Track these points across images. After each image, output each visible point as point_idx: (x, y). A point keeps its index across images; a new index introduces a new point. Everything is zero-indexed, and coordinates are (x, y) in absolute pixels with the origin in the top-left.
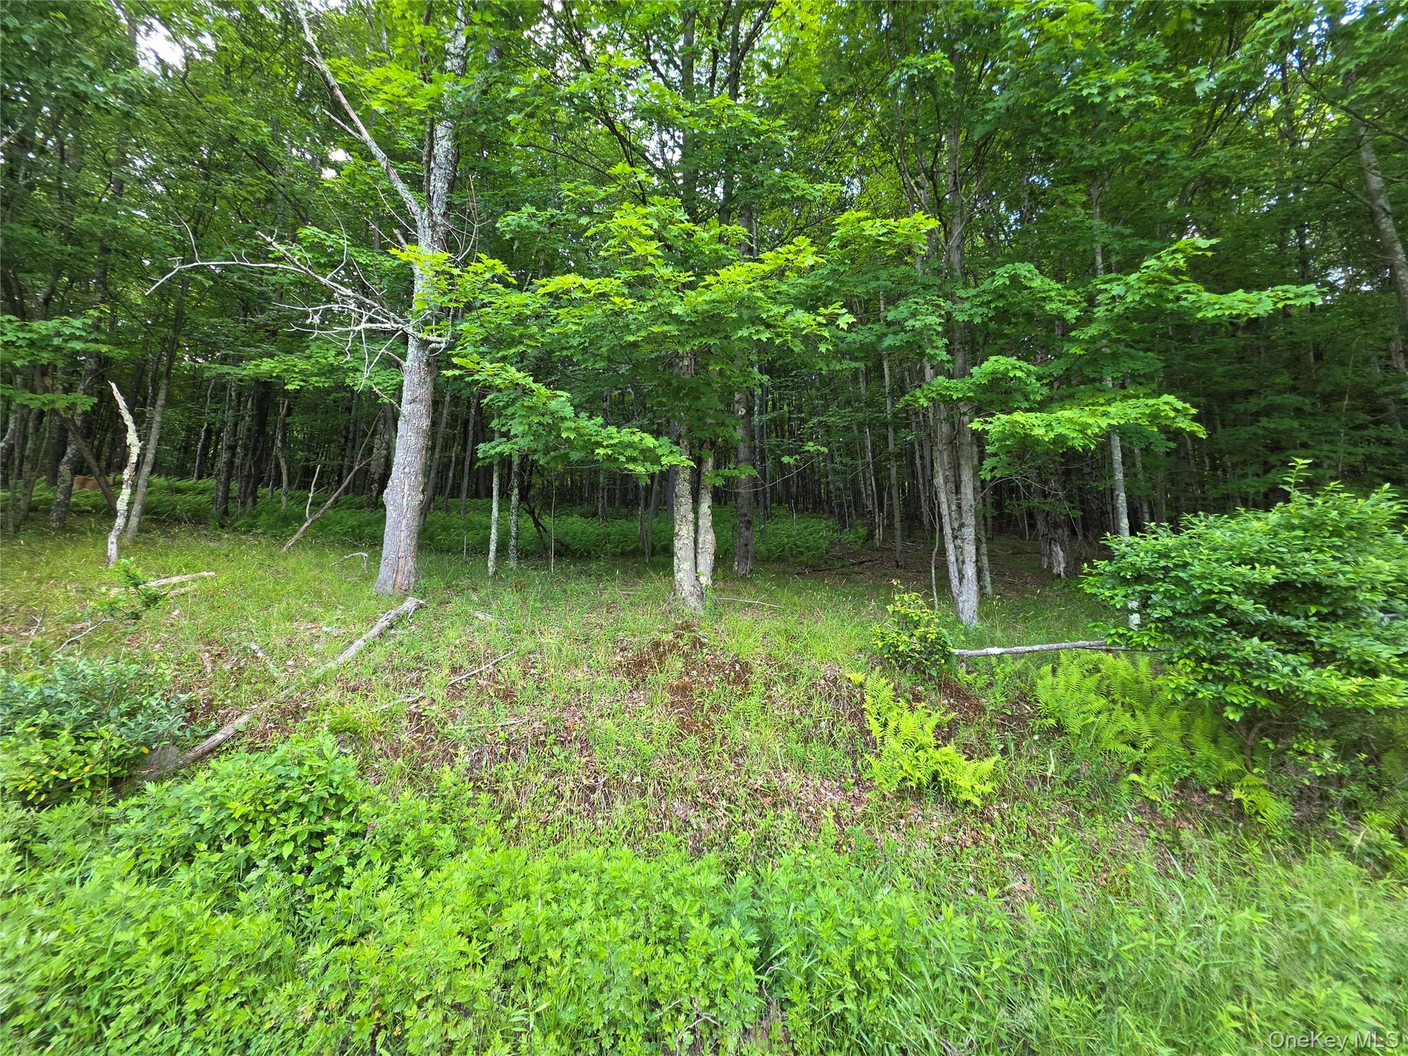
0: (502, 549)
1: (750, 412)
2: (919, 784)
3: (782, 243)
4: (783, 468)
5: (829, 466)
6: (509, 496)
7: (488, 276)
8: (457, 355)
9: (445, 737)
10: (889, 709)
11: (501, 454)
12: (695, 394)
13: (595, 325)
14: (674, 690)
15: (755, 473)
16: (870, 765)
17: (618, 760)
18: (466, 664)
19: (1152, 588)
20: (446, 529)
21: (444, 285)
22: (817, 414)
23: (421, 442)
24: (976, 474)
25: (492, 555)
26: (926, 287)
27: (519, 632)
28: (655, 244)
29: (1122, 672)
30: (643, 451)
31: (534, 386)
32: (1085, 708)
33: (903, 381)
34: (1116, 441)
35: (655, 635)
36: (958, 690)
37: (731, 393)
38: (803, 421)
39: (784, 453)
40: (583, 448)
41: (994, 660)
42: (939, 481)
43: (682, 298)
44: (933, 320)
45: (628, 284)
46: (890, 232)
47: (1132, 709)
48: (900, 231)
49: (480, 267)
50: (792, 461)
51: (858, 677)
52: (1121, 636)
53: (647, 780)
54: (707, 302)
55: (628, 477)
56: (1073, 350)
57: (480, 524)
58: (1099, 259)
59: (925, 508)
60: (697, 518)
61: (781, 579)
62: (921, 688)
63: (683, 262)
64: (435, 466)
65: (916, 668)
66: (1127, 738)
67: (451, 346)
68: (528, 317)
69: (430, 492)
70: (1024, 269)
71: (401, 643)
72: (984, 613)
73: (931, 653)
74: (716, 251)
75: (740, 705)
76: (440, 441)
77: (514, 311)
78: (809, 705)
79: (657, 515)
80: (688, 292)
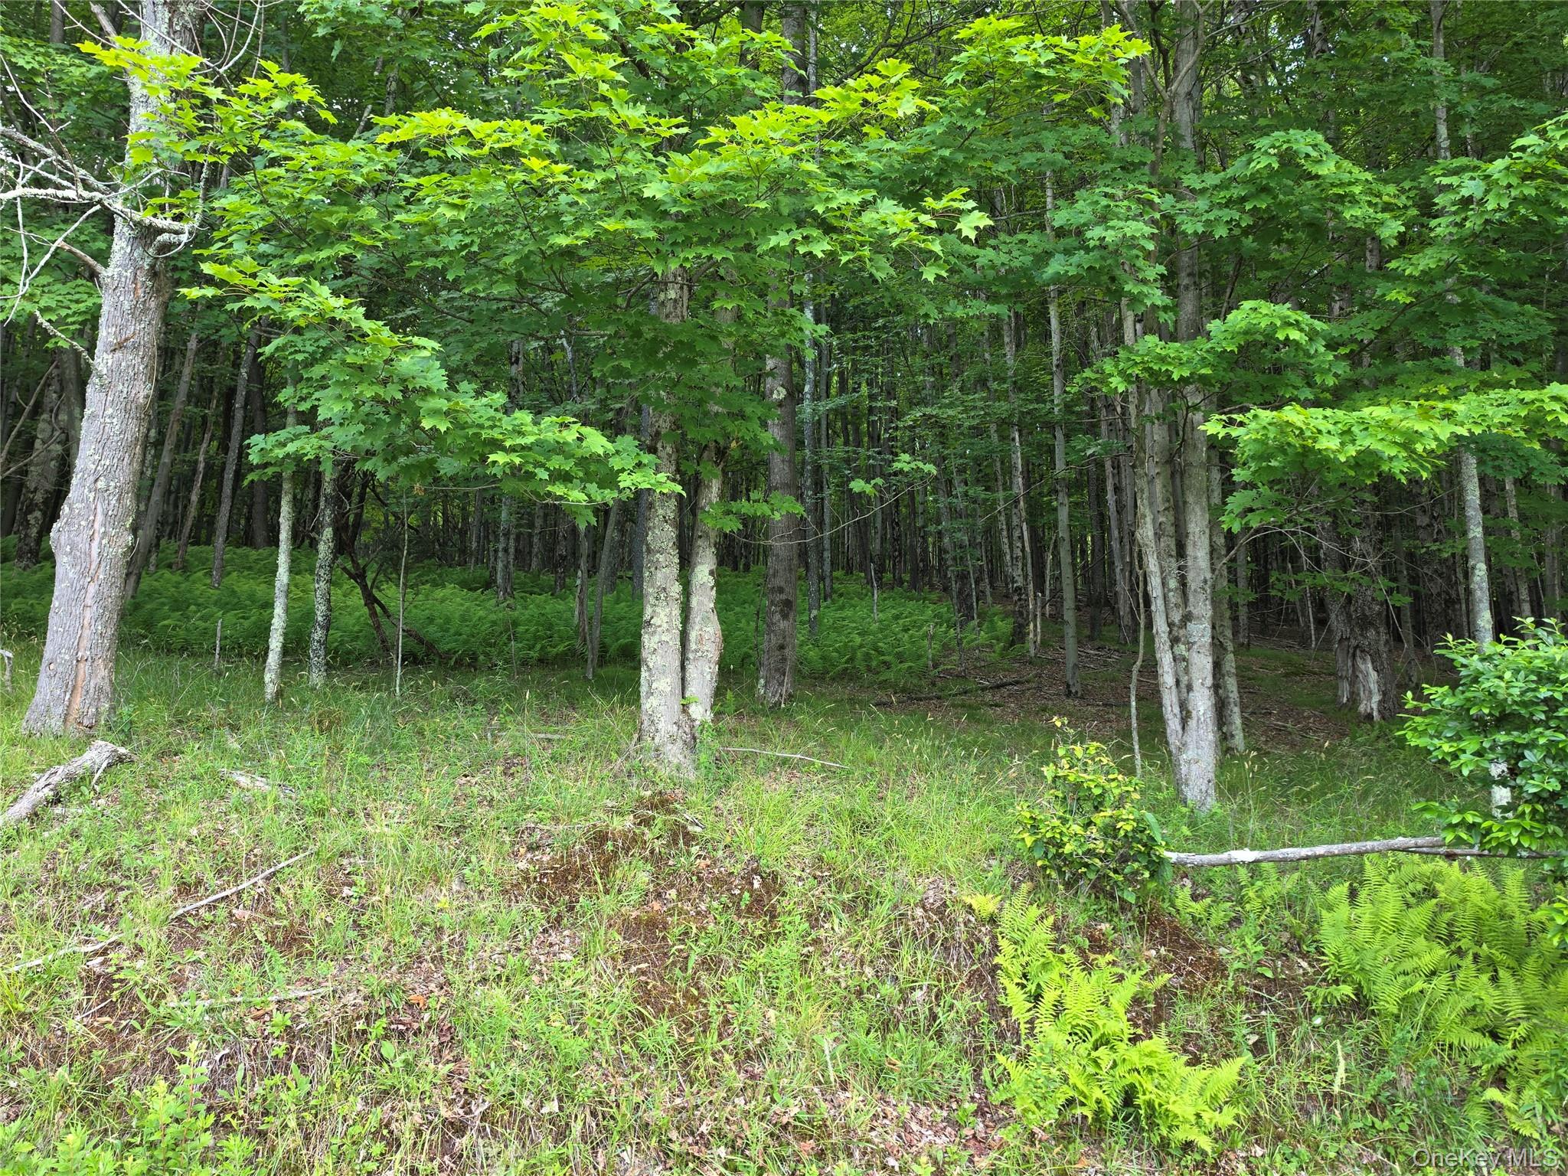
0: (295, 649)
1: (795, 393)
2: (1099, 1112)
3: (860, 70)
4: (856, 500)
5: (943, 501)
6: (314, 544)
7: (279, 104)
8: (215, 259)
9: (160, 1024)
10: (1045, 966)
11: (297, 458)
12: (686, 354)
13: (494, 212)
14: (630, 929)
15: (799, 509)
16: (1006, 1076)
17: (513, 1068)
18: (209, 877)
19: (1525, 738)
20: (179, 605)
21: (189, 118)
22: (924, 402)
23: (133, 429)
24: (1214, 525)
25: (273, 659)
26: (1128, 167)
27: (321, 813)
28: (613, 59)
29: (1476, 898)
30: (583, 462)
31: (368, 326)
32: (1408, 965)
33: (1086, 344)
34: (1471, 467)
35: (599, 818)
36: (1176, 931)
37: (760, 357)
38: (896, 414)
39: (857, 473)
40: (464, 451)
41: (1243, 874)
42: (1146, 533)
43: (663, 168)
44: (1138, 228)
45: (559, 134)
46: (1061, 60)
47: (1492, 964)
48: (1078, 58)
49: (263, 87)
50: (868, 489)
51: (984, 904)
52: (1471, 827)
53: (570, 1108)
54: (712, 178)
55: (556, 511)
56: (1392, 296)
57: (252, 597)
58: (1443, 130)
59: (1122, 586)
60: (687, 593)
61: (847, 714)
62: (1105, 927)
63: (668, 99)
64: (161, 479)
65: (1096, 887)
66: (1484, 1021)
67: (201, 239)
68: (360, 191)
69: (148, 532)
70: (1305, 141)
71: (75, 834)
72: (1228, 787)
73: (1124, 859)
74: (731, 80)
75: (760, 956)
76: (173, 430)
77: (331, 176)
78: (892, 957)
79: (613, 587)
80: (675, 157)
